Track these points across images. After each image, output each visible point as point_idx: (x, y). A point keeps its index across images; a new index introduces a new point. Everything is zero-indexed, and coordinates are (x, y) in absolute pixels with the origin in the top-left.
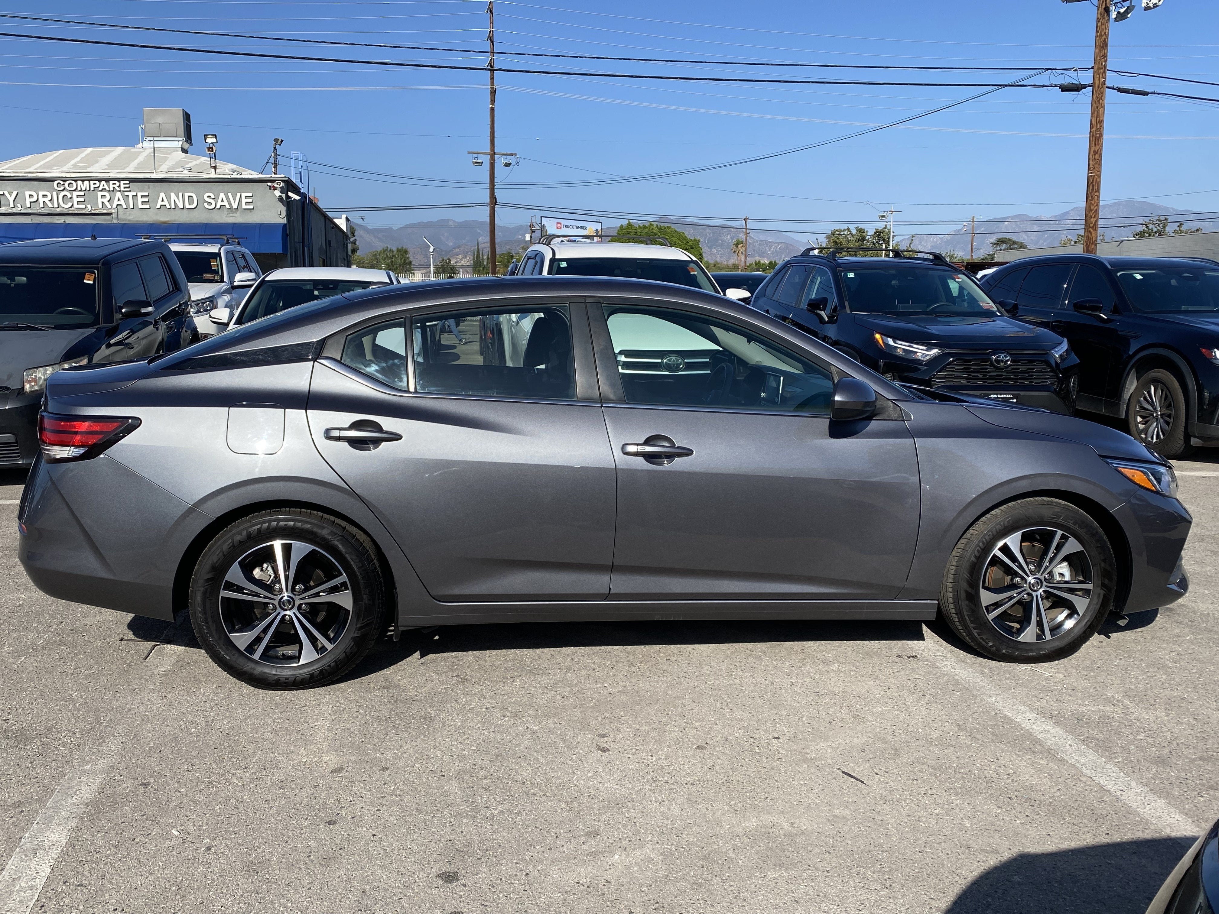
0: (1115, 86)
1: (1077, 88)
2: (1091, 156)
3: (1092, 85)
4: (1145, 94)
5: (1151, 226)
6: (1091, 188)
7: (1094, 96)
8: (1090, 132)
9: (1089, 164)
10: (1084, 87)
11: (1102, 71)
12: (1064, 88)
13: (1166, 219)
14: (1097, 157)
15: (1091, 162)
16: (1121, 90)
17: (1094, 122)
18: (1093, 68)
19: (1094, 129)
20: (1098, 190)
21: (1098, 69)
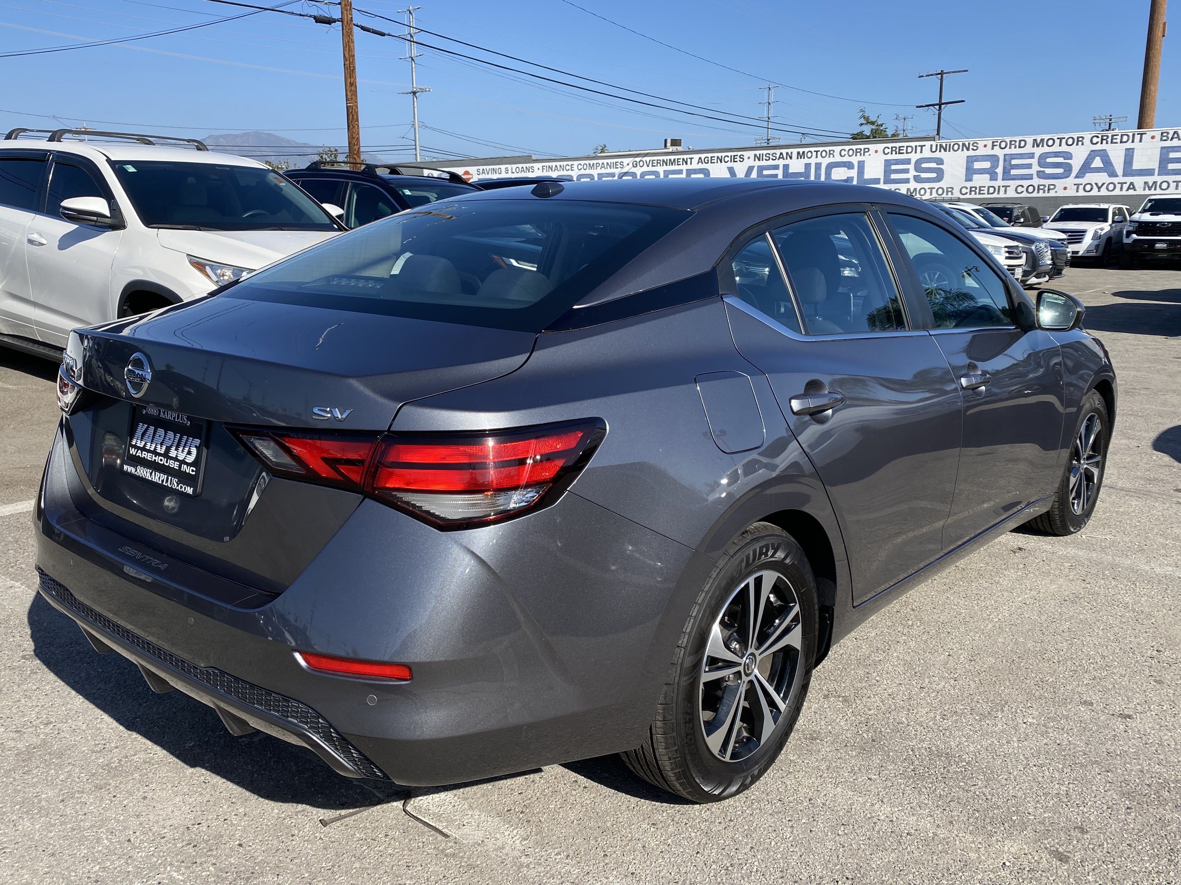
0: (359, 24)
1: (329, 21)
2: (348, 88)
3: (341, 20)
4: (383, 35)
5: (324, 156)
6: (351, 117)
7: (344, 31)
8: (344, 65)
9: (346, 95)
10: (335, 21)
11: (348, 8)
12: (319, 20)
13: (336, 150)
14: (353, 88)
15: (349, 93)
16: (363, 28)
17: (347, 56)
18: (340, 4)
19: (348, 62)
20: (357, 120)
21: (345, 5)
